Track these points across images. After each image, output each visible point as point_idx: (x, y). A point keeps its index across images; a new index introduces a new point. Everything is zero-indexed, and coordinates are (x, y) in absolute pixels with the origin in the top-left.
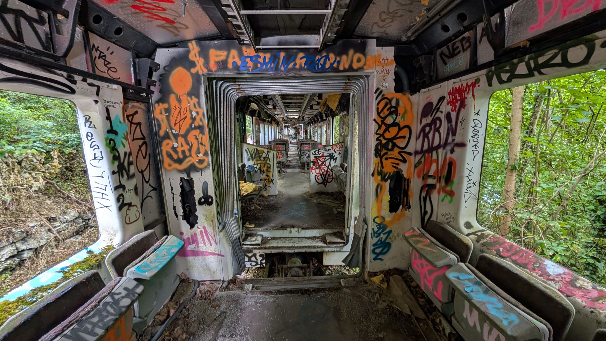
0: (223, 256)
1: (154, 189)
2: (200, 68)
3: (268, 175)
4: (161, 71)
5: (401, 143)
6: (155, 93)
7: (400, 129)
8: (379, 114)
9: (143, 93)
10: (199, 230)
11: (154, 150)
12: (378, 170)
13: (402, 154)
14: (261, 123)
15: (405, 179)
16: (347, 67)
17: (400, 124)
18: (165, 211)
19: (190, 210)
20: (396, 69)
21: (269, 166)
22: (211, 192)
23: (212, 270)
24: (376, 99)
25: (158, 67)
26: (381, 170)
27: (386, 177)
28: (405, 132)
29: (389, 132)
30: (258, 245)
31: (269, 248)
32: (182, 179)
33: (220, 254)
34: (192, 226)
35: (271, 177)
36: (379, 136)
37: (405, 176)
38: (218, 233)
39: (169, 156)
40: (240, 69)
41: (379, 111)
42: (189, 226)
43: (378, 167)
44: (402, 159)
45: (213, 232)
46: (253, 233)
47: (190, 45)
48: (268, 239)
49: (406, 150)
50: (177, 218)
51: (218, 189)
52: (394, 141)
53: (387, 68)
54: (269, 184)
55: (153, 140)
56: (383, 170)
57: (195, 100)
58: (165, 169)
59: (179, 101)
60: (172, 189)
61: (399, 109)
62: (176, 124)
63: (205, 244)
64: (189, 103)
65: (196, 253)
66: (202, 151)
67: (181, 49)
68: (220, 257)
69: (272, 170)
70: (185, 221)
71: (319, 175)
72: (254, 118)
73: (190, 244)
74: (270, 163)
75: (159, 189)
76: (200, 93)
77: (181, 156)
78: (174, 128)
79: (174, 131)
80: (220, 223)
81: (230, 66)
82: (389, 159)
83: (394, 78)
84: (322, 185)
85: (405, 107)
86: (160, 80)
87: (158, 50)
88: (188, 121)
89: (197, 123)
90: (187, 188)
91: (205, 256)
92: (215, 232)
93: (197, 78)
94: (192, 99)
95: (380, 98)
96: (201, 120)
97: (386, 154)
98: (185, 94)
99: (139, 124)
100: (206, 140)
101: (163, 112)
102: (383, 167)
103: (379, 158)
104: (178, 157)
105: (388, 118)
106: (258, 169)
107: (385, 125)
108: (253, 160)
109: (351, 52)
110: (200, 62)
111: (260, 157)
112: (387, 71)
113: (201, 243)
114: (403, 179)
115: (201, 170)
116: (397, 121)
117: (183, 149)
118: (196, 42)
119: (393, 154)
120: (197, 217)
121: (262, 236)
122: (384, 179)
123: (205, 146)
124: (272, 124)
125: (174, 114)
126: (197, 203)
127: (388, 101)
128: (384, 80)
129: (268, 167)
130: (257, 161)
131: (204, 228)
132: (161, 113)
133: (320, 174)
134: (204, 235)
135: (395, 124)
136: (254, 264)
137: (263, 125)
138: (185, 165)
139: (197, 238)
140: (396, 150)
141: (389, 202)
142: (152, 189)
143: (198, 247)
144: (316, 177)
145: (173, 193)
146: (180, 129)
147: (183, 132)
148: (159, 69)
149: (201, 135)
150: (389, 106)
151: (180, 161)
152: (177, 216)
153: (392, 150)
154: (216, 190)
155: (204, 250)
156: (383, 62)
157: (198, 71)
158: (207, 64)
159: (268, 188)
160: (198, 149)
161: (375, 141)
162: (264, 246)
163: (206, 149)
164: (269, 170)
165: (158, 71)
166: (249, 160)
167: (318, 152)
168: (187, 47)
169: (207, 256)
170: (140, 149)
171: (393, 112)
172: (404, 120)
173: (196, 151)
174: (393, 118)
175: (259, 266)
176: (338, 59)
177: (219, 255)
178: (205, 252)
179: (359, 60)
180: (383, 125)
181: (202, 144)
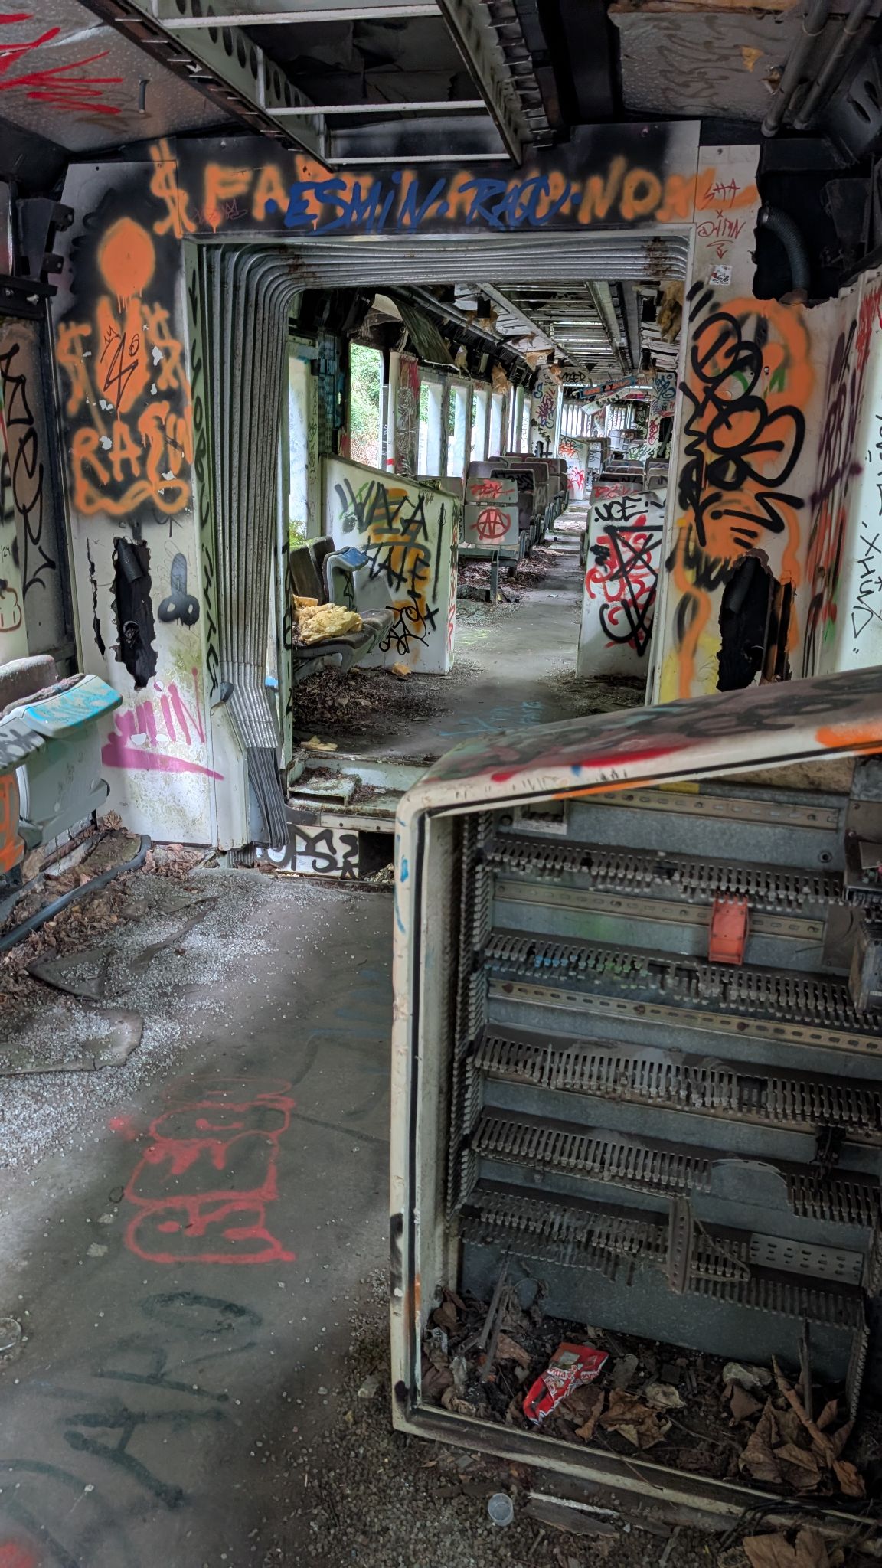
0: (220, 777)
1: (50, 564)
2: (177, 221)
3: (418, 591)
4: (76, 229)
5: (768, 466)
6: (59, 291)
7: (766, 419)
8: (697, 366)
9: (32, 295)
10: (160, 694)
11: (52, 454)
12: (687, 549)
13: (768, 500)
14: (431, 379)
15: (777, 583)
16: (601, 213)
17: (767, 401)
18: (73, 629)
19: (136, 637)
20: (766, 218)
21: (422, 555)
22: (195, 587)
23: (190, 815)
24: (692, 318)
25: (70, 217)
26: (696, 549)
27: (713, 576)
28: (783, 430)
29: (729, 426)
30: (339, 800)
31: (374, 815)
32: (119, 543)
33: (211, 769)
34: (141, 683)
35: (428, 600)
36: (694, 438)
37: (777, 574)
38: (208, 708)
39: (90, 474)
40: (286, 222)
41: (700, 357)
42: (132, 681)
43: (688, 540)
44: (767, 517)
45: (195, 703)
46: (328, 769)
47: (154, 152)
48: (377, 791)
49: (782, 489)
50: (103, 653)
51: (213, 580)
52: (746, 458)
53: (732, 216)
54: (418, 630)
55: (49, 424)
56: (705, 550)
57: (161, 314)
58: (78, 511)
59: (120, 316)
60: (92, 570)
61: (766, 351)
62: (109, 382)
63: (173, 737)
64: (145, 322)
65: (148, 761)
66: (175, 465)
67: (131, 164)
68: (211, 779)
69: (431, 574)
70: (123, 665)
71: (619, 604)
72: (394, 356)
73: (133, 732)
74: (428, 545)
75: (59, 564)
76: (177, 295)
77: (119, 477)
78: (105, 394)
79: (103, 403)
80: (215, 682)
81: (259, 213)
82: (725, 517)
83: (754, 249)
84: (627, 645)
85: (785, 347)
86: (73, 256)
87: (71, 167)
88: (142, 375)
89: (164, 382)
90: (132, 573)
91: (171, 770)
92: (200, 705)
93: (168, 251)
94: (153, 311)
95: (704, 314)
96: (175, 373)
97: (715, 498)
98: (137, 296)
99: (20, 381)
100: (187, 433)
101: (79, 348)
102: (703, 542)
103: (691, 513)
104: (112, 478)
105: (727, 380)
106: (382, 566)
107: (719, 403)
108: (361, 530)
109: (618, 165)
110: (177, 199)
111: (391, 518)
112: (731, 225)
113: (162, 731)
114: (772, 584)
115: (170, 519)
116: (757, 392)
117: (124, 454)
118: (171, 144)
119: (739, 502)
120: (155, 655)
121: (358, 781)
122: (705, 581)
123: (182, 449)
124: (490, 381)
125: (107, 352)
126: (155, 617)
127: (730, 325)
128: (721, 256)
129: (417, 559)
130: (378, 532)
131: (173, 689)
132: (72, 351)
133: (624, 603)
134: (172, 710)
135: (748, 402)
136: (322, 863)
137: (439, 387)
138: (128, 503)
139: (153, 718)
140: (751, 487)
141: (719, 655)
142: (45, 562)
143: (154, 742)
144: (606, 612)
145: (94, 582)
146: (120, 396)
147: (125, 407)
148: (71, 223)
149: (173, 417)
150: (732, 342)
151: (115, 491)
152: (102, 648)
153: (736, 486)
154: (209, 583)
155: (171, 755)
156: (719, 195)
157: (171, 231)
158: (195, 207)
159: (412, 643)
160: (165, 457)
161: (683, 454)
162: (358, 807)
163: (184, 459)
164: (421, 574)
165: (69, 229)
166: (348, 527)
167: (624, 509)
168: (147, 158)
169: (177, 771)
170: (21, 450)
171: (746, 362)
172: (781, 389)
173: (160, 465)
174: (744, 381)
175: (338, 873)
176: (575, 188)
177: (209, 773)
178: (173, 759)
179: (641, 192)
180: (710, 405)
181: (174, 443)
